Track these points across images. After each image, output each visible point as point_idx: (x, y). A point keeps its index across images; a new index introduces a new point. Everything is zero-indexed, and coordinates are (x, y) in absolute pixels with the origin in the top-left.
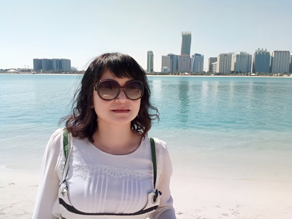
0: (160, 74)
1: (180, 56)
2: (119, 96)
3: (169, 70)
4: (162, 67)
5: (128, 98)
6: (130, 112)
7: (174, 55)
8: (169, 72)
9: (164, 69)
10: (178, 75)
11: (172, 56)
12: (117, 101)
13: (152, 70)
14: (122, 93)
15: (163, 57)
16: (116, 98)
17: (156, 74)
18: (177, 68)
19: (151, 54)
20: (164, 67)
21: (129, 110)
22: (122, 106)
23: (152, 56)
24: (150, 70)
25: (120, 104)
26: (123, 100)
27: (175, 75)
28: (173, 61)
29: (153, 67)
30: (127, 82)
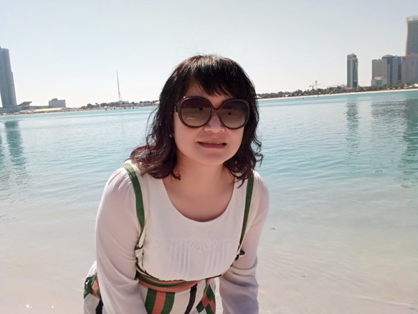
0: (369, 89)
1: (404, 58)
2: (211, 123)
3: (385, 82)
4: (373, 78)
5: (223, 125)
6: (226, 147)
7: (394, 57)
8: (385, 86)
9: (377, 82)
10: (402, 88)
11: (389, 59)
12: (206, 129)
13: (355, 84)
14: (215, 118)
15: (374, 62)
16: (206, 124)
17: (362, 89)
18: (400, 77)
19: (353, 58)
20: (376, 78)
21: (224, 144)
22: (214, 137)
23: (355, 61)
24: (352, 84)
25: (212, 134)
26: (215, 129)
27: (397, 88)
28: (392, 66)
29: (357, 79)
30: (224, 102)
